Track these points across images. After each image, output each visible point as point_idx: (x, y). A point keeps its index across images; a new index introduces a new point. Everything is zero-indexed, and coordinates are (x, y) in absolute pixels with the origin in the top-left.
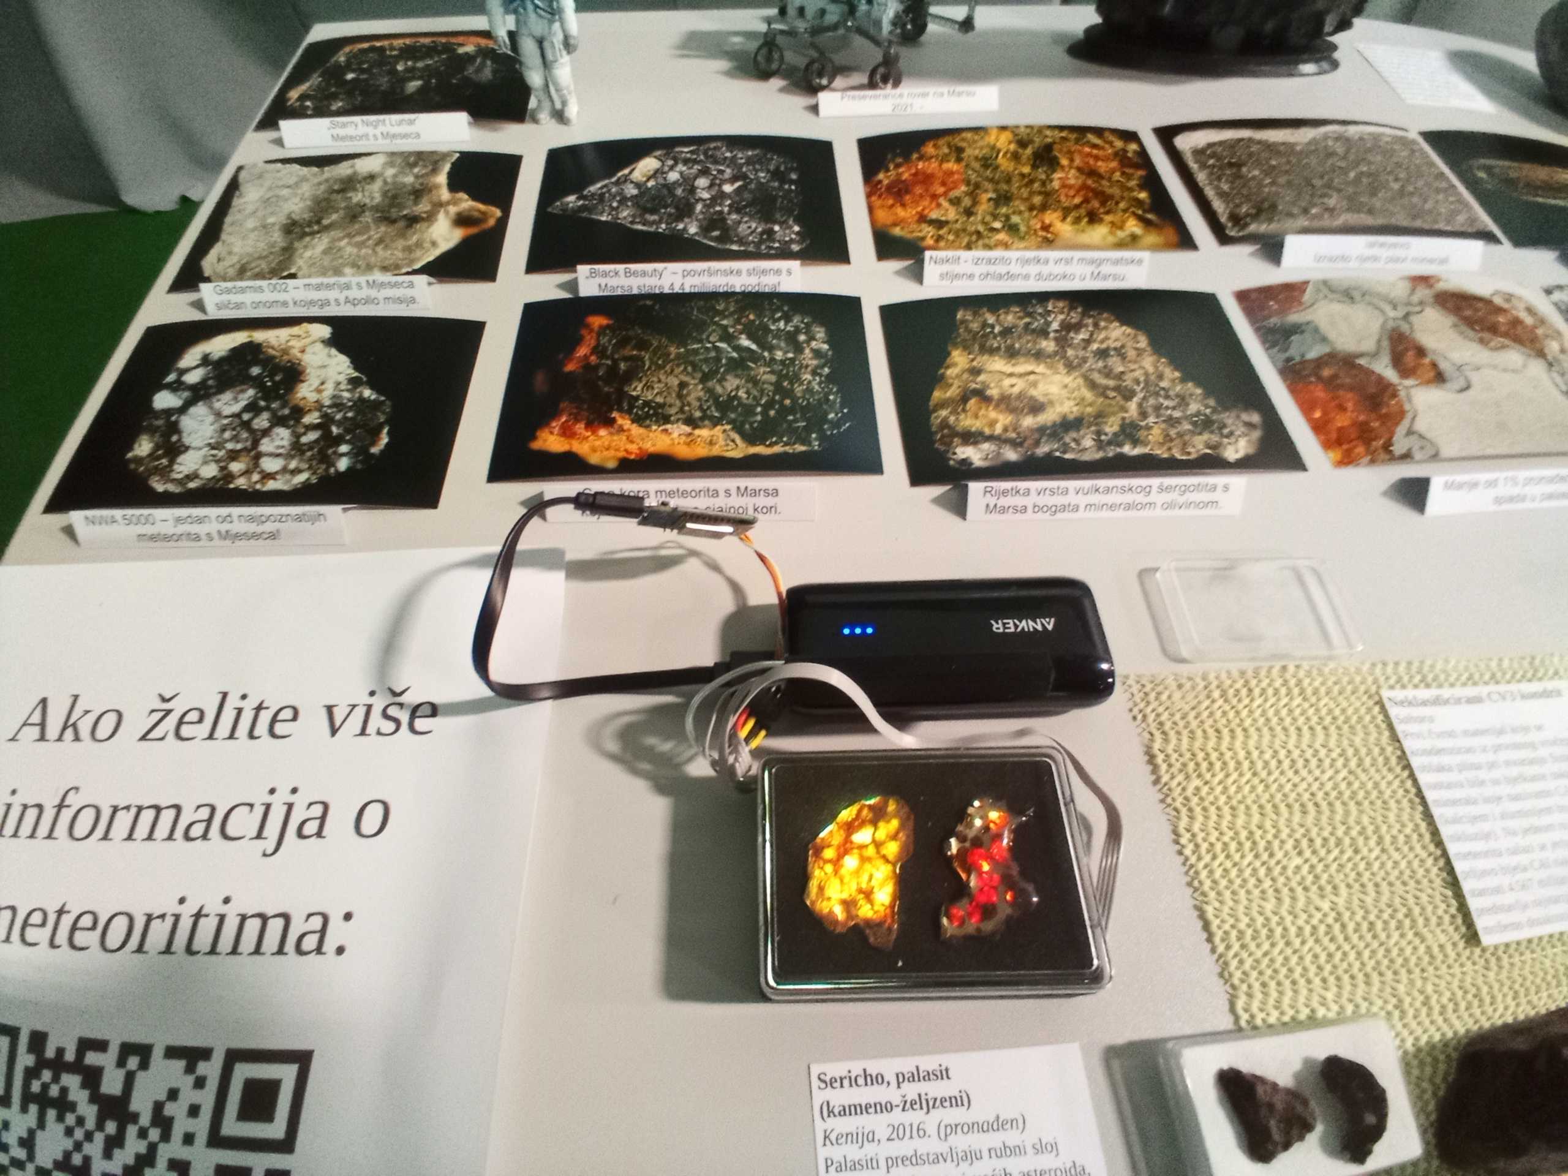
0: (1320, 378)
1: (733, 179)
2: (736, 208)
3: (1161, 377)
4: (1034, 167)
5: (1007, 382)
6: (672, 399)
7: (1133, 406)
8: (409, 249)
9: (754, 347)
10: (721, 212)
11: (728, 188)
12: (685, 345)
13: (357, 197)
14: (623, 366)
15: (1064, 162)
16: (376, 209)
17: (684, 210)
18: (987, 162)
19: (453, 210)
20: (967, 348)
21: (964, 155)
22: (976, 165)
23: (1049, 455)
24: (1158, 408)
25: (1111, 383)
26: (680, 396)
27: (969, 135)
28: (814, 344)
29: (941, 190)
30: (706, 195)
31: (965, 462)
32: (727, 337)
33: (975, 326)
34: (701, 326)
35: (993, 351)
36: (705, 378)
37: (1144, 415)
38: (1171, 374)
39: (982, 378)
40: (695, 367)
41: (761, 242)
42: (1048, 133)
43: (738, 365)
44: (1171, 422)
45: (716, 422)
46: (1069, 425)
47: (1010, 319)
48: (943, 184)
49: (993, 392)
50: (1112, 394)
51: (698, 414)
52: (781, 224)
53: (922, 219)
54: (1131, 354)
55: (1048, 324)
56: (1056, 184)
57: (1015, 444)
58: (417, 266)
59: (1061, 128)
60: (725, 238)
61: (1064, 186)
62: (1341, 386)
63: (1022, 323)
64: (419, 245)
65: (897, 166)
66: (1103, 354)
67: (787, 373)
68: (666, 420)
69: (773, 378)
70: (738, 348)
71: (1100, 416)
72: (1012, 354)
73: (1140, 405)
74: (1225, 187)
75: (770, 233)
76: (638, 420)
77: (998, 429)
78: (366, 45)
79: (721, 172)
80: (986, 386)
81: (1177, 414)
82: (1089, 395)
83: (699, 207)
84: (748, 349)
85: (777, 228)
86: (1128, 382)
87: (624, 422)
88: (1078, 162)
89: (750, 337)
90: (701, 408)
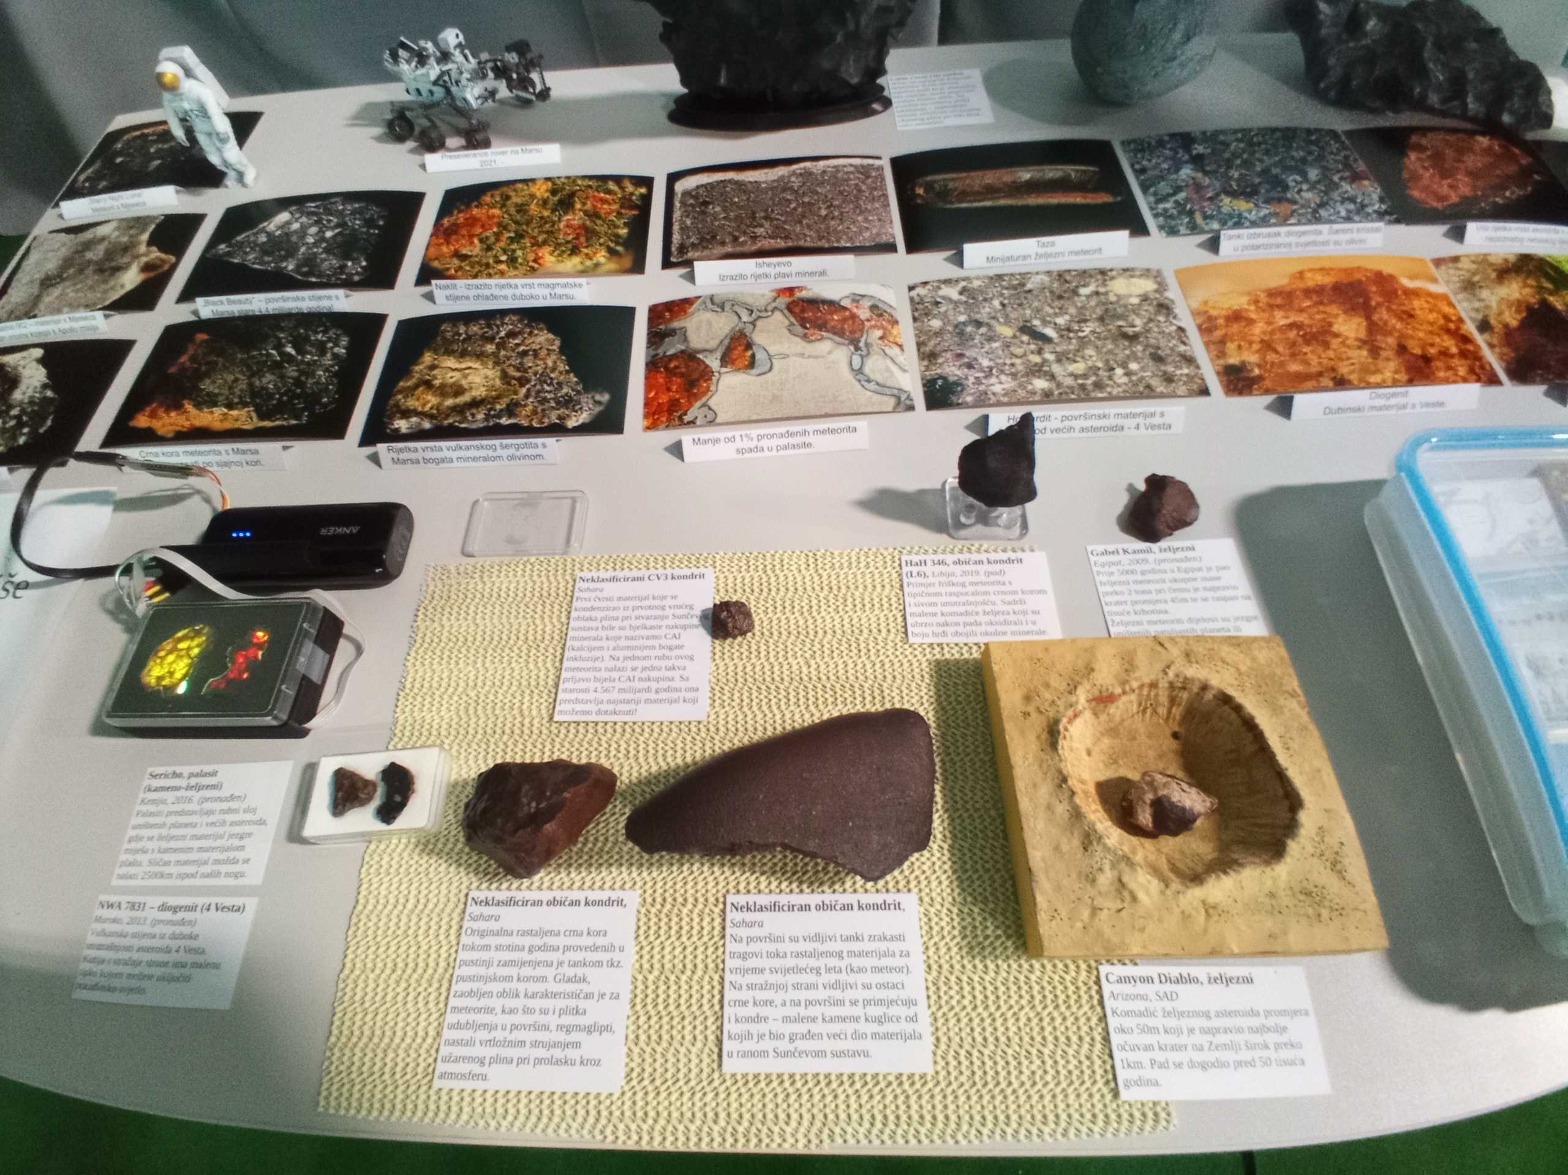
0: (666, 368)
1: (337, 226)
2: (327, 251)
3: (553, 370)
4: (553, 211)
5: (451, 374)
6: (226, 392)
7: (524, 391)
8: (105, 292)
9: (293, 352)
10: (315, 254)
11: (329, 234)
12: (248, 352)
13: (89, 255)
14: (203, 368)
15: (578, 206)
16: (96, 263)
17: (291, 252)
18: (521, 209)
19: (144, 259)
20: (436, 352)
21: (509, 203)
22: (513, 210)
23: (451, 425)
24: (539, 392)
25: (518, 374)
26: (231, 388)
27: (520, 186)
28: (336, 350)
29: (478, 230)
30: (311, 240)
31: (397, 430)
32: (279, 347)
33: (449, 335)
34: (264, 339)
35: (449, 353)
36: (249, 378)
37: (527, 396)
38: (562, 367)
39: (435, 372)
40: (249, 367)
41: (335, 274)
42: (579, 182)
43: (277, 366)
44: (545, 400)
45: (245, 405)
46: (475, 404)
47: (475, 329)
48: (483, 226)
49: (437, 382)
50: (514, 382)
51: (236, 400)
52: (353, 260)
53: (457, 254)
54: (543, 353)
55: (498, 332)
56: (562, 225)
57: (431, 417)
58: (107, 303)
59: (591, 177)
60: (310, 273)
61: (567, 226)
62: (675, 375)
63: (480, 332)
64: (113, 288)
65: (460, 211)
66: (525, 353)
67: (308, 371)
68: (215, 404)
69: (295, 374)
70: (282, 354)
71: (498, 397)
72: (463, 354)
73: (529, 390)
74: (688, 222)
75: (343, 268)
76: (198, 406)
77: (427, 408)
78: (138, 133)
79: (329, 221)
80: (435, 377)
81: (549, 396)
82: (498, 382)
83: (303, 249)
84: (289, 354)
85: (350, 264)
86: (530, 374)
87: (189, 407)
88: (589, 206)
89: (294, 347)
90: (240, 397)
